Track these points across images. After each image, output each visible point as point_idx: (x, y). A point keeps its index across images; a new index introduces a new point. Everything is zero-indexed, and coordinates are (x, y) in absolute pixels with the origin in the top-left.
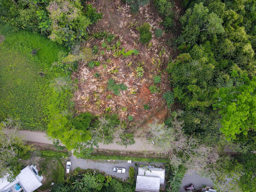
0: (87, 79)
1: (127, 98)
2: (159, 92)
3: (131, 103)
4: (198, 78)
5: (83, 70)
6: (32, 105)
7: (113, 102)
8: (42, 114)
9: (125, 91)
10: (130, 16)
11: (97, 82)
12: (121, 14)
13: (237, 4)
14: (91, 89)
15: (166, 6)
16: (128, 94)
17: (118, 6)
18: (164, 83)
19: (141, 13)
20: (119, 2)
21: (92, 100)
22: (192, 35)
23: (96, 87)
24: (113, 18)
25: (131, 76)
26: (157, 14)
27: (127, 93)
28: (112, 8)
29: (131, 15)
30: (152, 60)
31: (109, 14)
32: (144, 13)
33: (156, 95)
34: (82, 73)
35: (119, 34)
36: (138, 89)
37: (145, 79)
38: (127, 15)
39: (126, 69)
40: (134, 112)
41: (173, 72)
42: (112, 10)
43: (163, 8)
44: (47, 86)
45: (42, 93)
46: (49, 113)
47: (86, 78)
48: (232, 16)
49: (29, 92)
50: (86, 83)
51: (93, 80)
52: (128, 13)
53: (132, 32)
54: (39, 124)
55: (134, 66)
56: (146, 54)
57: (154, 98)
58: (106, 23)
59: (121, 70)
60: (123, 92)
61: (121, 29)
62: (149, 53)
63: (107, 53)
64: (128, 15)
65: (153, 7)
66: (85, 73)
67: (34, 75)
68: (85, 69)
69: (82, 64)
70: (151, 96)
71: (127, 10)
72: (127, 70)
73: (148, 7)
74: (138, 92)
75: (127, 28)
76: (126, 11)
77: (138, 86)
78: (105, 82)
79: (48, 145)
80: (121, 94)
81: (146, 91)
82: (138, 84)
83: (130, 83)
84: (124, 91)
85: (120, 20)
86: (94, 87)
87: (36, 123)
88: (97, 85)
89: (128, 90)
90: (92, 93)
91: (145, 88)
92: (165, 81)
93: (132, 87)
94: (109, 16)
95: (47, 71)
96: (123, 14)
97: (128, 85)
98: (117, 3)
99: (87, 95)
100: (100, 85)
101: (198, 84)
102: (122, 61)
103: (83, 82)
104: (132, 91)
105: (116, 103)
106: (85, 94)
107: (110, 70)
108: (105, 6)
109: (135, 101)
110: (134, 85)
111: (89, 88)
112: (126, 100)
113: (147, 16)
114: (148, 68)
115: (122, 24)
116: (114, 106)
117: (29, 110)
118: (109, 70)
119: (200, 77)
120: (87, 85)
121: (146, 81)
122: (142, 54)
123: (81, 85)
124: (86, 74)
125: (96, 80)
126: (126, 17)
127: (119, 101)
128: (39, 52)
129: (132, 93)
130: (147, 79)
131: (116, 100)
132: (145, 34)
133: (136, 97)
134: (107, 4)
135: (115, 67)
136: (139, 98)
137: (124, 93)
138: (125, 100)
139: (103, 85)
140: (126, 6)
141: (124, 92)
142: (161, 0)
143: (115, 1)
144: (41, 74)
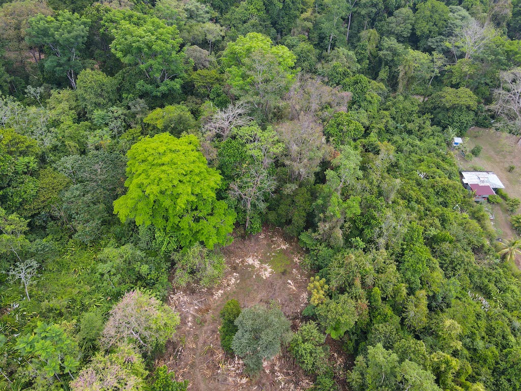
10: (244, 380)
12: (226, 380)
13: (444, 339)
15: (314, 355)
17: (219, 363)
19: (268, 371)
20: (221, 355)
24: (211, 390)
26: (298, 371)
28: (208, 367)
29: (247, 379)
31: (201, 382)
32: (273, 372)
38: (239, 380)
42: (207, 372)
43: (308, 360)
48: (447, 363)
52: (241, 375)
64: (241, 379)
65: (289, 358)
71: (239, 368)
73: (280, 358)
76: (237, 372)
94: (202, 386)
96: (230, 379)
98: (217, 357)
108: (193, 366)
113: (281, 377)
126: (236, 384)
134: (197, 362)
140: (236, 362)
142: (303, 345)
143: (213, 354)
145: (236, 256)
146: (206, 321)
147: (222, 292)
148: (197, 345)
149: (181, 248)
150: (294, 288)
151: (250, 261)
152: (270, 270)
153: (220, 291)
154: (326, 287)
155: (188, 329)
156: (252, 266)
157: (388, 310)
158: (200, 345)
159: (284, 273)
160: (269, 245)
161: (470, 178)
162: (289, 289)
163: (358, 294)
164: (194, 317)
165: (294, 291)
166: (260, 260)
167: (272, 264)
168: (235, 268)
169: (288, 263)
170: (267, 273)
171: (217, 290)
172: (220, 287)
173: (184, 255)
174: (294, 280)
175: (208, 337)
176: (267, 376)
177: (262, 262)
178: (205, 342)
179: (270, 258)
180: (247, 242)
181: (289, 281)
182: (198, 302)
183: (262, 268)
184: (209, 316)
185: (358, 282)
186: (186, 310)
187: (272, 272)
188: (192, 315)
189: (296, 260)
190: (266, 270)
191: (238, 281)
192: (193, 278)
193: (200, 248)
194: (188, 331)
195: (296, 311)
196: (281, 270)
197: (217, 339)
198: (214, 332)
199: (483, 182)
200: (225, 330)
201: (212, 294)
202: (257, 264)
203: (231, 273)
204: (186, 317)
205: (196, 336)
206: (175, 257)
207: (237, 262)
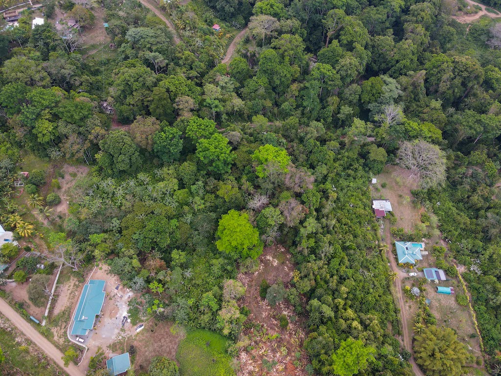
0: (245, 361)
2: (302, 367)
5: (241, 354)
9: (275, 368)
10: (269, 307)
11: (253, 363)
12: (262, 307)
14: (249, 369)
17: (259, 301)
18: (304, 358)
19: (277, 304)
22: (316, 318)
23: (253, 368)
24: (257, 311)
25: (278, 355)
26: (289, 304)
27: (277, 370)
28: (256, 303)
30: (291, 341)
32: (279, 304)
33: (300, 370)
34: (241, 357)
35: (264, 323)
36: (284, 366)
37: (289, 357)
41: (308, 347)
42: (255, 305)
43: (293, 301)
48: (339, 303)
50: (245, 364)
51: (250, 362)
52: (268, 306)
53: (273, 320)
55: (279, 347)
56: (287, 336)
57: (299, 373)
58: (252, 315)
59: (269, 351)
61: (264, 318)
63: (257, 339)
66: (243, 357)
68: (243, 353)
69: (240, 350)
70: (296, 371)
71: (267, 303)
72: (274, 351)
74: (286, 368)
75: (269, 317)
77: (284, 363)
78: (259, 363)
80: (273, 372)
81: (291, 367)
82: (284, 361)
85: (263, 311)
86: (251, 368)
88: (253, 365)
90: (250, 373)
91: (290, 365)
93: (280, 365)
94: (254, 310)
95: (217, 357)
96: (264, 307)
100: (255, 365)
101: (326, 353)
102: (269, 344)
103: (243, 364)
104: (280, 368)
106: (245, 374)
108: (250, 303)
110: (282, 362)
111: (247, 369)
113: (282, 306)
114: (290, 347)
115: (265, 314)
118: (261, 353)
119: (326, 348)
120: (246, 366)
122: (283, 336)
123: (241, 367)
124: (245, 357)
125: (252, 361)
126: (266, 309)
128: (210, 343)
129: (281, 370)
132: (283, 322)
133: (284, 373)
135: (265, 349)
136: (287, 373)
139: (257, 365)
140: (266, 301)
141: (275, 370)
142: (291, 296)
143: (257, 298)
144: (213, 360)
146: (253, 285)
150: (287, 270)
151: (268, 257)
152: (277, 262)
153: (257, 272)
154: (300, 275)
156: (269, 260)
157: (322, 283)
158: (251, 295)
159: (283, 263)
160: (276, 249)
161: (376, 205)
162: (285, 270)
164: (248, 284)
166: (272, 257)
167: (278, 259)
168: (262, 261)
169: (284, 258)
172: (256, 270)
174: (287, 266)
175: (254, 292)
176: (277, 306)
178: (253, 294)
179: (277, 256)
181: (285, 267)
182: (249, 277)
183: (273, 261)
184: (254, 283)
185: (311, 274)
186: (244, 281)
187: (278, 263)
189: (288, 256)
190: (275, 262)
191: (264, 267)
193: (251, 260)
195: (288, 280)
196: (281, 262)
197: (258, 292)
198: (256, 290)
199: (382, 208)
200: (262, 291)
201: (254, 274)
202: (271, 259)
203: (260, 264)
204: (245, 284)
205: (250, 292)
207: (263, 258)
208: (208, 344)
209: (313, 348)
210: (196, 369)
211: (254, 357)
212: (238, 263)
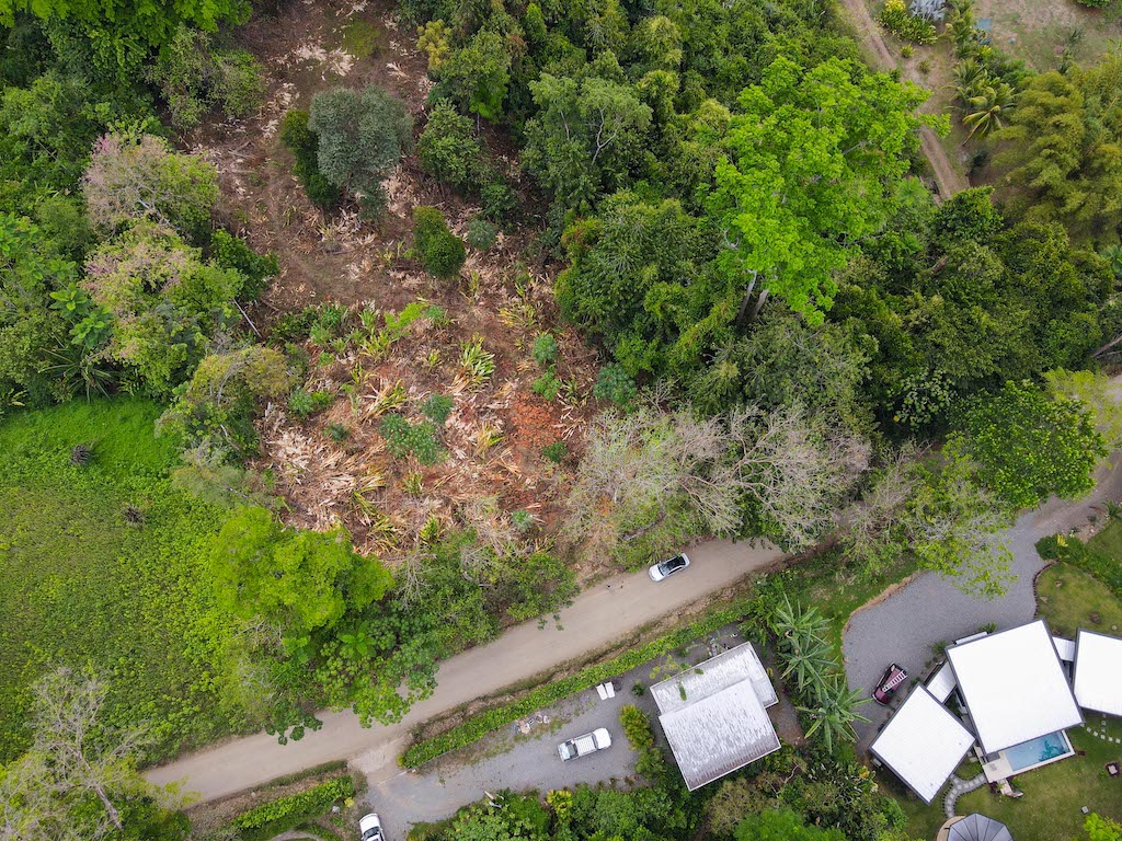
0: (308, 466)
1: (479, 468)
2: (580, 399)
3: (500, 477)
4: (655, 260)
5: (279, 442)
6: (133, 651)
7: (437, 503)
8: (184, 665)
9: (460, 447)
10: (370, 239)
11: (349, 461)
12: (339, 248)
13: (656, 57)
14: (335, 492)
15: (463, 153)
16: (477, 452)
17: (318, 228)
18: (578, 363)
19: (402, 216)
20: (315, 217)
21: (358, 528)
22: (576, 176)
23: (351, 479)
24: (320, 268)
25: (457, 392)
27: (470, 450)
28: (303, 240)
29: (373, 236)
30: (501, 318)
31: (300, 262)
33: (572, 414)
34: (280, 454)
35: (361, 300)
36: (500, 422)
37: (510, 384)
38: (360, 241)
39: (429, 377)
40: (529, 503)
41: (578, 296)
42: (305, 246)
43: (456, 162)
44: (165, 551)
45: (156, 588)
46: (210, 647)
47: (302, 465)
48: (658, 81)
49: (104, 608)
50: (309, 478)
51: (331, 460)
52: (362, 233)
53: (400, 276)
54: (186, 710)
55: (452, 357)
56: (476, 311)
57: (574, 426)
58: (301, 288)
59: (412, 389)
60: (454, 456)
61: (357, 284)
62: (482, 303)
63: (344, 362)
64: (364, 238)
65: (432, 186)
66: (290, 450)
67: (105, 537)
68: (286, 436)
69: (270, 428)
70: (559, 426)
71: (354, 225)
72: (432, 379)
73: (416, 192)
74: (509, 429)
75: (379, 273)
76: (353, 231)
77: (496, 412)
78: (373, 450)
79: (253, 794)
80: (454, 465)
81: (531, 415)
82: (495, 405)
83: (465, 414)
84: (458, 452)
85: (345, 262)
86: (346, 481)
87: (171, 716)
88: (351, 469)
89: (470, 438)
90: (346, 505)
91: (525, 409)
92: (579, 357)
93: (480, 426)
94: (304, 267)
95: (150, 498)
96: (347, 245)
97: (461, 425)
98: (310, 222)
99: (332, 517)
100: (363, 466)
101: (666, 277)
102: (402, 361)
103: (299, 481)
104: (483, 435)
105: (447, 502)
106: (322, 516)
107: (376, 403)
109: (512, 468)
110: (482, 414)
111: (327, 492)
112: (480, 475)
114: (503, 344)
115: (357, 270)
116: (447, 515)
117: (129, 678)
118: (372, 408)
119: (659, 251)
120: (317, 484)
121: (515, 386)
122: (462, 317)
123: (293, 495)
124: (298, 451)
125: (340, 455)
126: (359, 249)
127: (455, 491)
128: (100, 449)
129: (488, 442)
130: (517, 380)
131: (445, 493)
132: (432, 238)
133: (508, 451)
134: (280, 238)
135: (387, 387)
136: (522, 448)
137: (462, 457)
138: (475, 475)
139: (372, 463)
140: (346, 218)
141: (460, 454)
142: (440, 143)
143: (301, 219)
144: (132, 515)
145: (275, 53)
146: (267, 178)
147: (275, 122)
148: (268, 216)
149: (155, 51)
150: (403, 74)
151: (304, 53)
152: (348, 57)
153: (271, 122)
154: (448, 31)
155: (240, 198)
156: (312, 61)
158: (274, 215)
159: (375, 55)
160: (329, 14)
162: (394, 79)
163: (502, 25)
164: (243, 176)
165: (403, 79)
166: (322, 46)
167: (348, 46)
168: (282, 75)
169: (377, 33)
170: (344, 63)
171: (266, 122)
172: (268, 115)
173: (167, 66)
174: (398, 60)
175: (283, 199)
176: (404, 222)
177: (328, 49)
178: (281, 209)
179: (340, 37)
180: (285, 20)
181: (390, 65)
182: (239, 151)
183: (332, 59)
184: (270, 167)
185: (497, 3)
186: (223, 171)
187: (353, 60)
188: (238, 175)
189: (389, 24)
190: (340, 59)
191: (298, 96)
192: (208, 105)
193: (192, 33)
194: (243, 201)
195: (418, 110)
196: (367, 51)
197: (299, 196)
198: (289, 188)
200: (303, 166)
201: (260, 133)
202: (319, 54)
203: (278, 86)
204: (230, 182)
205: (262, 204)
206: (153, 75)
207: (281, 61)
208: (89, 457)
209: (603, 284)
210: (54, 590)
211: (343, 435)
212: (153, 88)
